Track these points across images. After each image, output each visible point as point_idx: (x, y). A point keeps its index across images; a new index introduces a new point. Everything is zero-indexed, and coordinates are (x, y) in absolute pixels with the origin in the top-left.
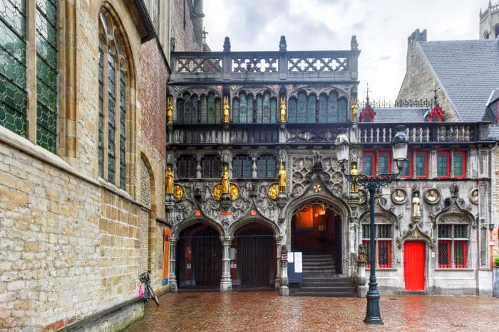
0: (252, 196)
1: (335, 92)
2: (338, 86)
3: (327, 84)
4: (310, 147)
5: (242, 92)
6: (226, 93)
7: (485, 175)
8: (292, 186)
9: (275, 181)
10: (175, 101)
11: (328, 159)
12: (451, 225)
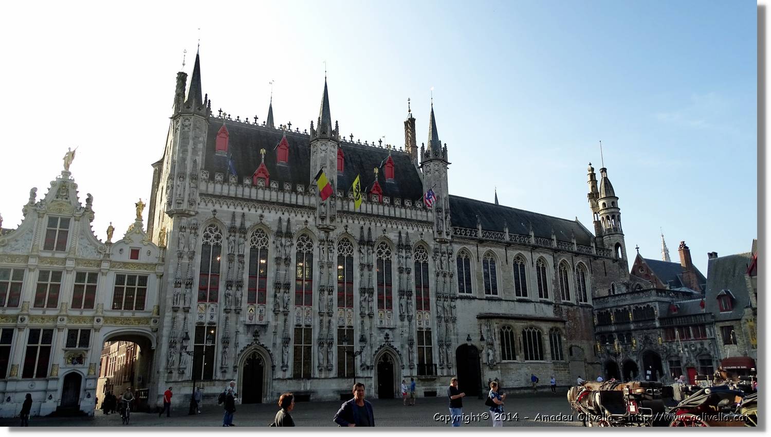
0: (625, 351)
1: (648, 306)
2: (648, 303)
3: (644, 303)
4: (642, 329)
5: (617, 310)
6: (612, 312)
7: (713, 337)
8: (639, 346)
9: (632, 344)
10: (596, 316)
11: (650, 334)
12: (704, 360)
